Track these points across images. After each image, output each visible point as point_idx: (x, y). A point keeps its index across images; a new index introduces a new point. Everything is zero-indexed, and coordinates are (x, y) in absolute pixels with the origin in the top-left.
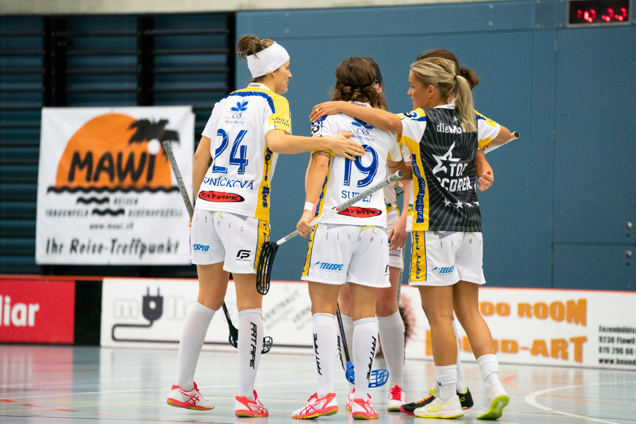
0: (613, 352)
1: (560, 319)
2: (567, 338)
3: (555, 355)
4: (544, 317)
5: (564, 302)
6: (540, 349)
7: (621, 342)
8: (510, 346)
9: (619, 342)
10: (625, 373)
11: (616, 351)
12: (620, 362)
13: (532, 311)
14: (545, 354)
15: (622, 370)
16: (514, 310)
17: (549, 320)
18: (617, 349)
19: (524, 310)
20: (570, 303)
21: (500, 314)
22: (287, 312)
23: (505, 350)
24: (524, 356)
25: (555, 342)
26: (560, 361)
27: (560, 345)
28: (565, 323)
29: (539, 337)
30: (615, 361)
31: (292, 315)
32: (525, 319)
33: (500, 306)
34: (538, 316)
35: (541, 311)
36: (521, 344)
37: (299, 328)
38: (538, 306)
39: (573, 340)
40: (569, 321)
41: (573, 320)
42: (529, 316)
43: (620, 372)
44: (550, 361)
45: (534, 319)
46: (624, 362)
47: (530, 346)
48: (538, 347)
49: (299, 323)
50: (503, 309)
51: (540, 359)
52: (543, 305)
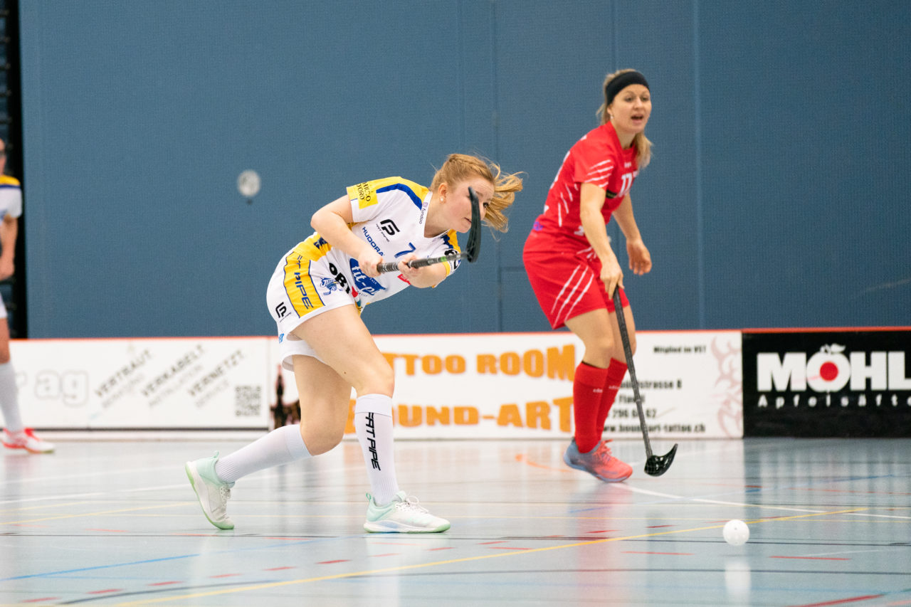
0: (614, 416)
1: (538, 374)
2: (549, 399)
3: (532, 424)
4: (515, 372)
5: (544, 351)
6: (510, 416)
7: (625, 401)
8: (466, 415)
9: (623, 401)
10: (631, 443)
11: (618, 415)
12: (623, 429)
13: (498, 365)
14: (518, 423)
15: (628, 439)
16: (472, 364)
17: (523, 376)
18: (620, 412)
19: (486, 363)
20: (552, 351)
21: (451, 370)
22: (133, 382)
23: (460, 421)
24: (487, 428)
25: (531, 407)
26: (539, 432)
27: (539, 409)
28: (545, 379)
29: (508, 401)
30: (618, 428)
31: (142, 385)
32: (488, 377)
33: (450, 359)
34: (506, 371)
35: (511, 364)
36: (483, 411)
37: (152, 404)
38: (505, 357)
39: (557, 402)
40: (551, 376)
41: (557, 375)
42: (494, 371)
43: (625, 443)
44: (526, 432)
45: (501, 376)
46: (630, 428)
47: (496, 413)
48: (508, 415)
49: (152, 396)
50: (456, 365)
51: (511, 431)
52: (514, 356)
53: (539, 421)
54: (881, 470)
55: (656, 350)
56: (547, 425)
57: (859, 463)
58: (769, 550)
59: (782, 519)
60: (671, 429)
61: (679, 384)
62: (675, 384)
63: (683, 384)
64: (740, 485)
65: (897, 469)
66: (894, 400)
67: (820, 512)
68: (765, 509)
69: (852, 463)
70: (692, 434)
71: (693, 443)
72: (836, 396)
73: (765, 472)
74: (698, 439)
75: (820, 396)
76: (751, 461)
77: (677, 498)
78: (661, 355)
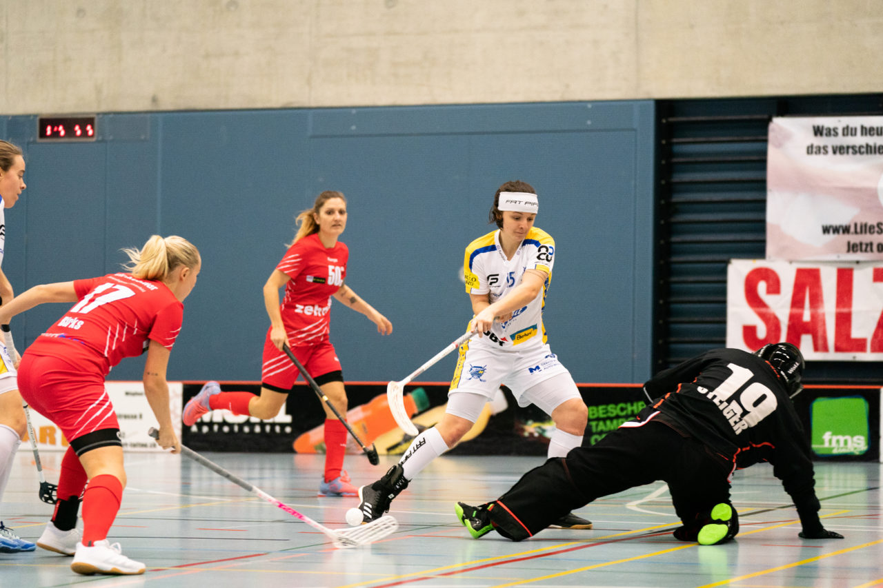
3: (43, 441)
26: (48, 446)
53: (48, 439)
54: (267, 473)
55: (127, 394)
56: (53, 442)
57: (254, 469)
58: (194, 525)
59: (203, 505)
60: (134, 445)
61: (141, 416)
62: (138, 416)
63: (144, 416)
64: (177, 483)
65: (278, 473)
66: (278, 429)
67: (228, 500)
68: (193, 498)
69: (250, 469)
70: (149, 449)
71: (149, 455)
72: (241, 426)
73: (194, 474)
74: (151, 452)
75: (231, 425)
76: (185, 467)
77: (137, 490)
78: (130, 398)
